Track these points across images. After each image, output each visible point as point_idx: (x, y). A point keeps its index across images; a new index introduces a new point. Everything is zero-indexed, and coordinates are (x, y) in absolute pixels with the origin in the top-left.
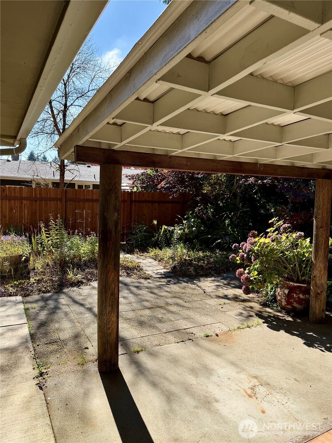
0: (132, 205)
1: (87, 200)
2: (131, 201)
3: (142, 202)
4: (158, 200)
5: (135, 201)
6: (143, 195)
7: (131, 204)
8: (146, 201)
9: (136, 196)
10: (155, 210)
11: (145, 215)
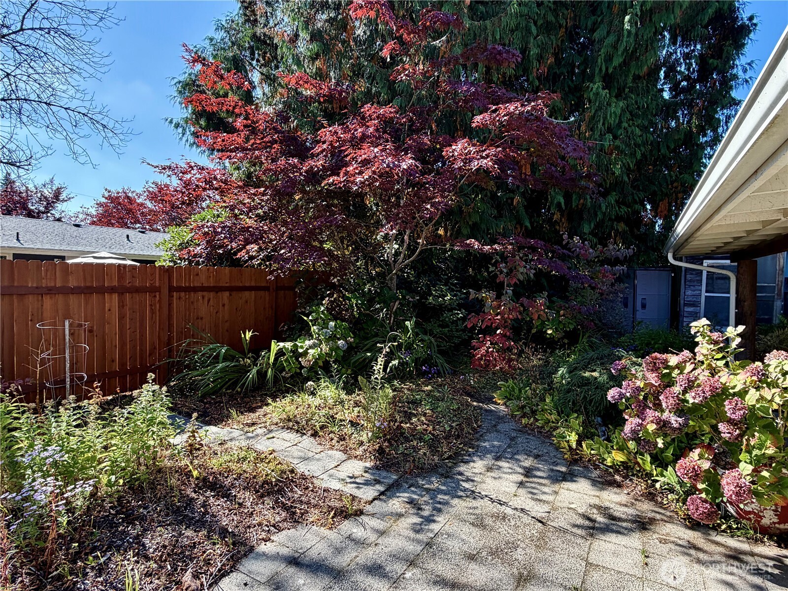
0: (173, 296)
1: (50, 290)
2: (171, 289)
3: (195, 289)
4: (227, 285)
5: (180, 289)
6: (197, 275)
7: (171, 296)
8: (203, 289)
9: (181, 275)
10: (224, 305)
11: (202, 318)
